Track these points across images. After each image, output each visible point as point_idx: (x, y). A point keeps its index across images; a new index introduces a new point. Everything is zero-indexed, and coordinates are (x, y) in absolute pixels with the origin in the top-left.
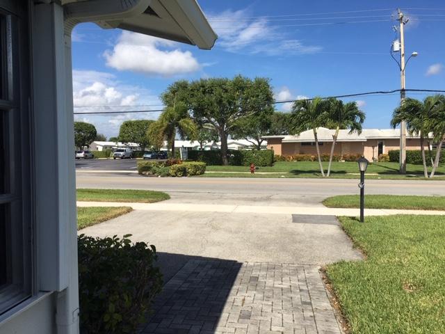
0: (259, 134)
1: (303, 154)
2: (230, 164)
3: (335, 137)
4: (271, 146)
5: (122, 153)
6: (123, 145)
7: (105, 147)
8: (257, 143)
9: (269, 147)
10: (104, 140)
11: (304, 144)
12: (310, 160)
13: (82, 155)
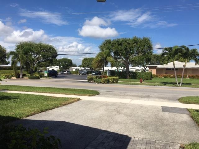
0: (145, 64)
1: (167, 74)
2: (130, 78)
3: (184, 66)
4: (151, 70)
5: (82, 72)
6: (83, 68)
7: (76, 69)
8: (144, 69)
9: (150, 71)
10: (76, 66)
11: (167, 69)
12: (171, 77)
13: (66, 72)
